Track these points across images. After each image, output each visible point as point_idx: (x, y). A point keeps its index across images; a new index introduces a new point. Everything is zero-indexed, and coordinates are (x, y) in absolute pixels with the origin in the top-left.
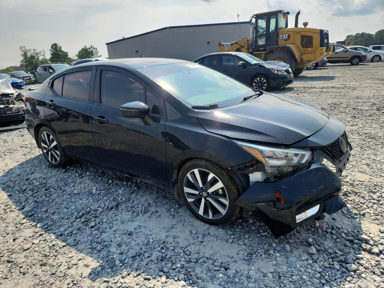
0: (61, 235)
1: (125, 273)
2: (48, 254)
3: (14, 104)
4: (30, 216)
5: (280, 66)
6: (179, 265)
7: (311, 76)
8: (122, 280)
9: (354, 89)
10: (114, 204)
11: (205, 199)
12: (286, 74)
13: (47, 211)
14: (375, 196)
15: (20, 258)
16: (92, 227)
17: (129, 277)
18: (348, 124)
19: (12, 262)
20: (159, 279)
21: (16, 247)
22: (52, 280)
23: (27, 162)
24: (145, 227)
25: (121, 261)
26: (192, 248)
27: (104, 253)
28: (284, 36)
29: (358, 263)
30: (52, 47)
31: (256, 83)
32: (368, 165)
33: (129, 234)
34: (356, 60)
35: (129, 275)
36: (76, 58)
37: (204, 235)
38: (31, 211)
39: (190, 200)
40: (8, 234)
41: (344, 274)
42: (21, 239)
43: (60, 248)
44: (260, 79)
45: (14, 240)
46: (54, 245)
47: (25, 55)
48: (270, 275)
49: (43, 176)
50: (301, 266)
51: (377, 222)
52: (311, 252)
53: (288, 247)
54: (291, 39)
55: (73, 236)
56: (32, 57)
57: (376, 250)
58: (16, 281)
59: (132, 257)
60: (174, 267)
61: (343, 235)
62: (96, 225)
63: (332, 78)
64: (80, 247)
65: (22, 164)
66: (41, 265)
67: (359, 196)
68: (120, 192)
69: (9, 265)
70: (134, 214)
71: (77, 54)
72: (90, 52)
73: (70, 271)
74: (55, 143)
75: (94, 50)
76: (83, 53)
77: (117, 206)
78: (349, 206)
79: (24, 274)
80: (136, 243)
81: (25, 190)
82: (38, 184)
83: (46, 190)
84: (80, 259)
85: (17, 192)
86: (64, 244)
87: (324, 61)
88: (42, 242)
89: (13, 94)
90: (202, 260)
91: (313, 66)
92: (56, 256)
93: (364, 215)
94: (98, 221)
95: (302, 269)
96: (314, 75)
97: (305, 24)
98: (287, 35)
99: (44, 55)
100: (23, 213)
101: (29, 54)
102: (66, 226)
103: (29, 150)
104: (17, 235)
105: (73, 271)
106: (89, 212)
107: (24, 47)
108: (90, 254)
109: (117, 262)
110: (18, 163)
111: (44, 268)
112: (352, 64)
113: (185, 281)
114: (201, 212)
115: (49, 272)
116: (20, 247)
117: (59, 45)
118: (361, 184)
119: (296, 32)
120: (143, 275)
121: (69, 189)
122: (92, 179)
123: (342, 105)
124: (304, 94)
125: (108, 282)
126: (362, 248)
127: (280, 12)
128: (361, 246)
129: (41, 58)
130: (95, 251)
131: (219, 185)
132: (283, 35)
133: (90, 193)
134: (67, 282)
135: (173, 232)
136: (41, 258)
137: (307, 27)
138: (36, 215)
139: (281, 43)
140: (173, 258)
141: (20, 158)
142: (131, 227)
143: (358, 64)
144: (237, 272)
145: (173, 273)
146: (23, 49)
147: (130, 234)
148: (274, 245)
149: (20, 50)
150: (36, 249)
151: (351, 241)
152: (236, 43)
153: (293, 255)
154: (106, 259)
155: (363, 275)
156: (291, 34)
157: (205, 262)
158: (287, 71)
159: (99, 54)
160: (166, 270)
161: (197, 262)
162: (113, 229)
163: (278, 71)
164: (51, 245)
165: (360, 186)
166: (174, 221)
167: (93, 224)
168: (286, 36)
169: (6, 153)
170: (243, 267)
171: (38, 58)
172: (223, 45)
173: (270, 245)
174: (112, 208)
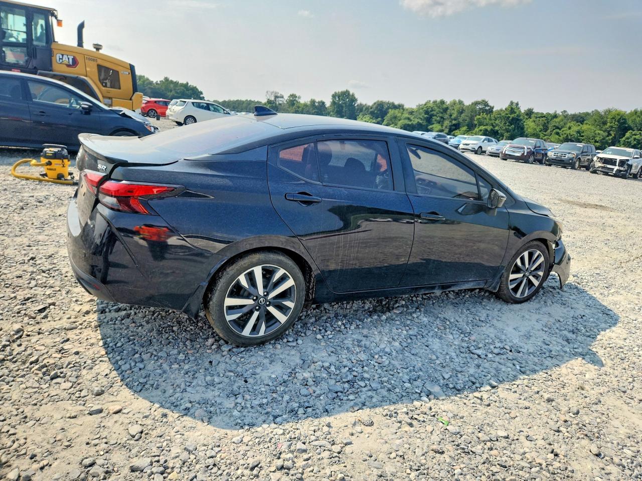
11: (527, 278)
28: (65, 58)
39: (512, 287)
54: (80, 67)
74: (288, 284)
97: (97, 47)
98: (71, 58)
119: (88, 57)
132: (63, 55)
137: (101, 51)
139: (60, 70)
168: (68, 59)
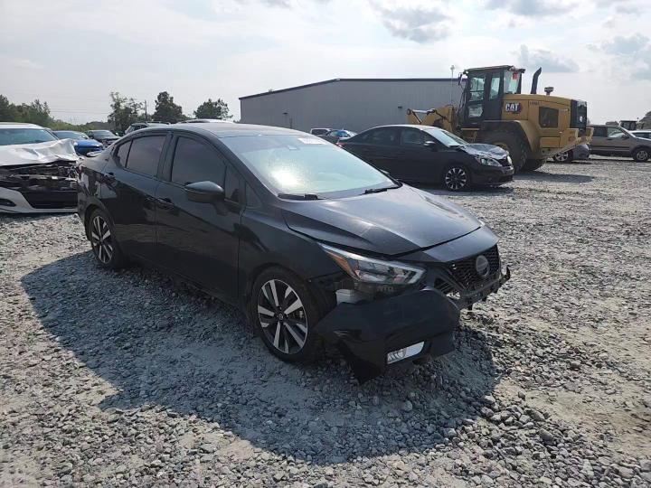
0: (82, 354)
1: (146, 405)
2: (57, 374)
3: (73, 176)
4: (50, 327)
5: (493, 153)
6: (219, 405)
7: (555, 173)
8: (139, 414)
9: (611, 199)
10: (166, 323)
11: (282, 324)
12: (500, 165)
13: (75, 322)
14: (540, 351)
15: (21, 375)
16: (126, 348)
17: (150, 411)
18: (564, 250)
19: (10, 377)
20: (187, 416)
21: (21, 362)
22: (52, 403)
23: (71, 258)
24: (197, 357)
25: (147, 393)
26: (247, 388)
27: (130, 380)
28: (513, 106)
29: (463, 429)
30: (159, 97)
31: (449, 175)
32: (557, 309)
33: (171, 362)
34: (643, 154)
35: (151, 408)
36: (194, 116)
37: (271, 374)
38: (53, 321)
39: (264, 325)
40: (15, 345)
41: (436, 440)
42: (30, 353)
43: (76, 368)
44: (457, 171)
45: (20, 353)
46: (68, 364)
47: (117, 106)
48: (335, 430)
49: (86, 279)
50: (382, 424)
51: (523, 384)
52: (405, 408)
53: (376, 399)
54: (523, 112)
55: (98, 356)
56: (127, 110)
57: (497, 417)
58: (6, 399)
59: (164, 390)
60: (213, 406)
61: (463, 394)
62: (131, 347)
63: (588, 179)
64: (101, 370)
65: (63, 261)
66: (45, 385)
67: (517, 348)
68: (182, 309)
69: (5, 381)
70: (189, 339)
71: (196, 110)
72: (215, 109)
73: (78, 396)
74: (108, 234)
75: (223, 107)
76: (205, 111)
77: (169, 326)
78: (494, 359)
79: (20, 393)
80: (176, 373)
81: (55, 294)
82: (75, 287)
83: (83, 297)
84: (96, 385)
85: (44, 296)
86: (82, 364)
87: (584, 150)
88: (54, 359)
89: (75, 162)
90: (253, 402)
91: (565, 157)
92: (67, 377)
93: (509, 373)
94: (137, 342)
95: (382, 428)
96: (562, 172)
97: (549, 90)
98: (517, 105)
99: (145, 109)
100: (42, 322)
101: (123, 106)
102: (93, 344)
103: (77, 243)
104: (26, 348)
105: (81, 397)
106: (130, 329)
107: (117, 94)
108: (111, 379)
109: (142, 393)
110: (58, 259)
111: (46, 389)
112: (636, 160)
113: (220, 423)
114: (276, 343)
115: (51, 395)
116: (25, 362)
117: (170, 96)
118: (530, 334)
119: (532, 101)
120: (168, 410)
121: (113, 299)
122: (149, 290)
123: (574, 222)
124: (524, 201)
125: (121, 413)
126: (481, 413)
127: (509, 68)
128: (479, 410)
129: (140, 113)
130: (119, 377)
131: (298, 304)
132: (511, 104)
133: (141, 307)
134: (70, 407)
135: (231, 366)
136: (47, 377)
138: (59, 327)
139: (506, 117)
140: (217, 395)
141: (63, 252)
142: (178, 354)
143: (646, 161)
144: (293, 420)
145: (208, 412)
146: (115, 97)
147: (173, 362)
148: (360, 395)
149: (111, 98)
150: (43, 366)
151: (469, 403)
152: (434, 111)
153: (379, 410)
154: (130, 388)
155: (461, 444)
156: (523, 104)
157: (256, 405)
158: (504, 162)
159: (229, 114)
160: (200, 408)
161: (245, 404)
162: (153, 354)
163: (486, 159)
164: (65, 363)
165: (527, 335)
166: (239, 353)
167: (127, 344)
168: (515, 106)
169: (45, 244)
170: (304, 416)
171: (135, 113)
172: (414, 113)
173: (355, 395)
174: (162, 328)
